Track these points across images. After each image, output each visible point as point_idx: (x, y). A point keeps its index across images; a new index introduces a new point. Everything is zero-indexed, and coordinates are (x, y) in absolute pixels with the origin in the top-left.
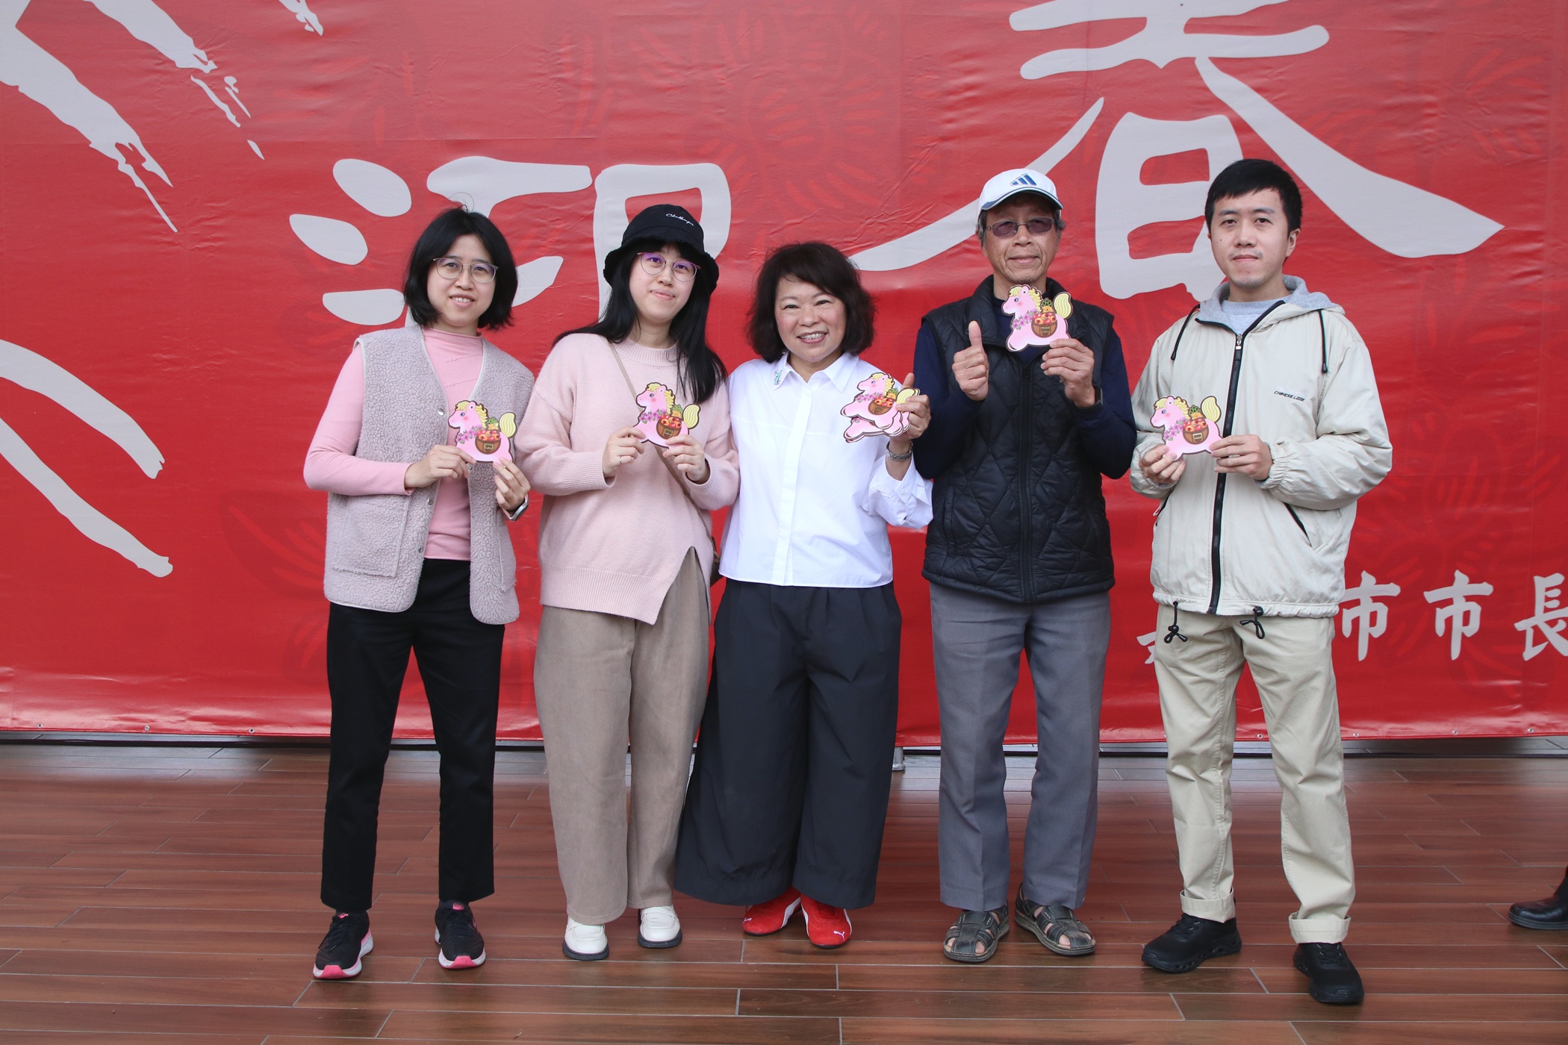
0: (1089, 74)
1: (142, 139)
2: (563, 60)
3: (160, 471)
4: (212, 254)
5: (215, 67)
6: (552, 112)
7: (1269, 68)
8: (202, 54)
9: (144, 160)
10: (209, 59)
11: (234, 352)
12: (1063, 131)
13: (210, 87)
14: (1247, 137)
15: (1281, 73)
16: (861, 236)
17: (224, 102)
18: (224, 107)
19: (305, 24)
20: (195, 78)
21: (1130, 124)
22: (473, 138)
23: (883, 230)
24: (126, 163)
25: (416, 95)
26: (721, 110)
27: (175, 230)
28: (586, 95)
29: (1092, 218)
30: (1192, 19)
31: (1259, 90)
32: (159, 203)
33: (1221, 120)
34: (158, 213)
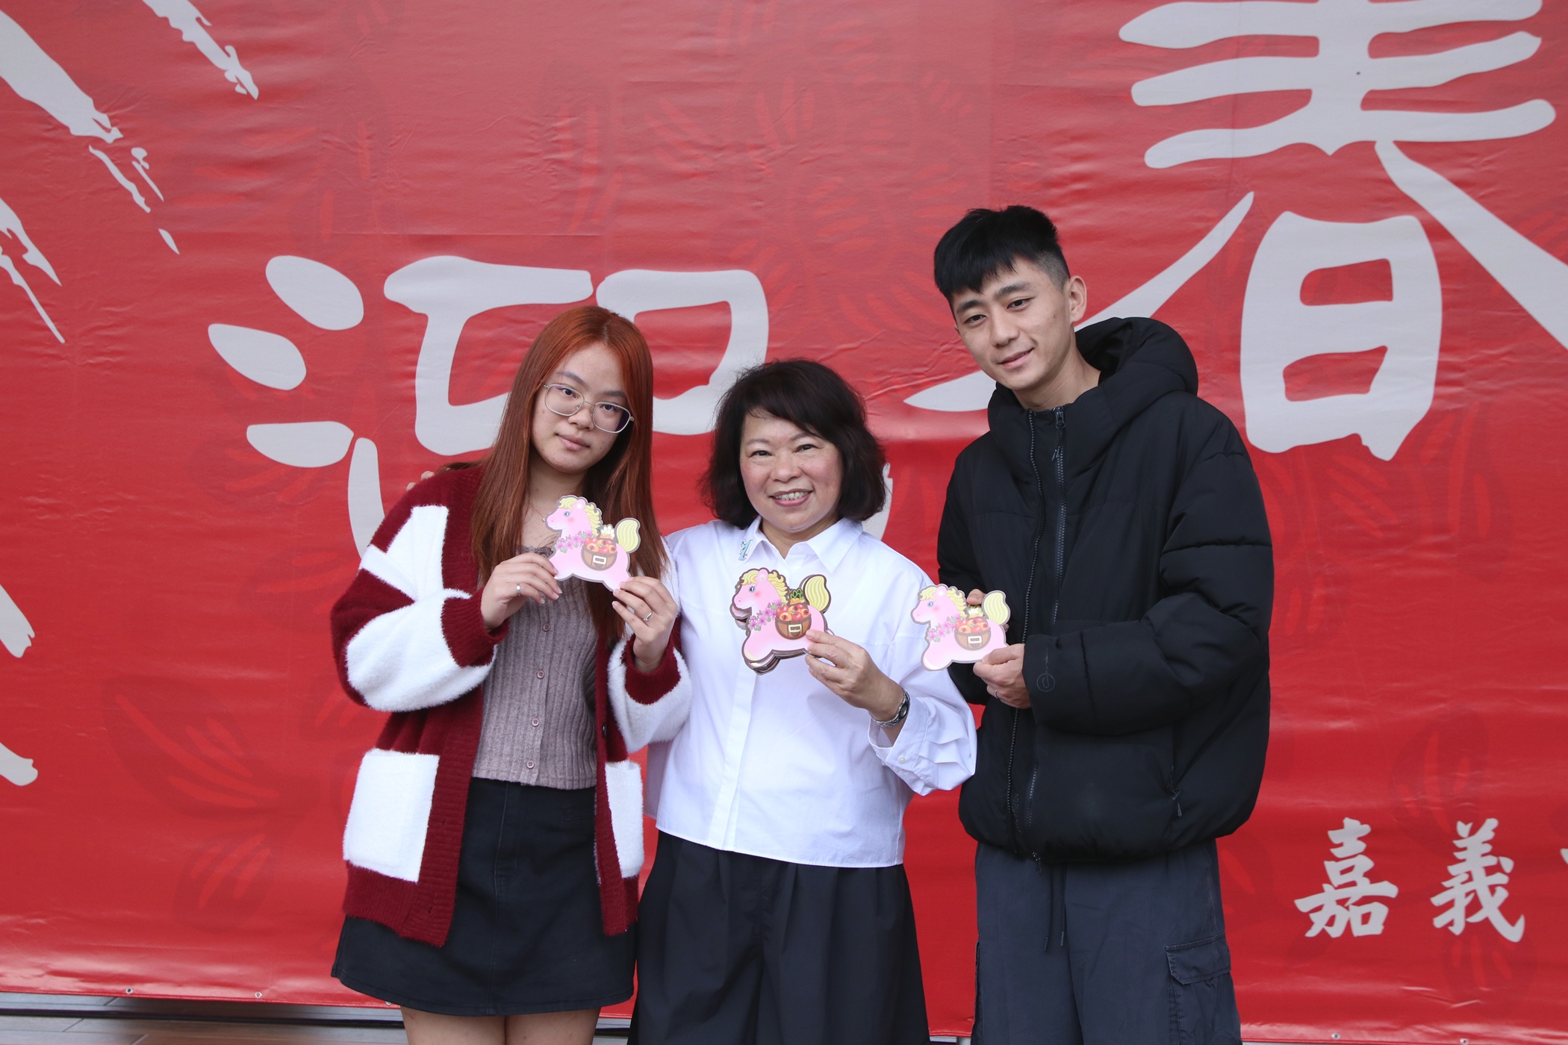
0: (1234, 162)
1: (25, 224)
2: (560, 137)
3: (28, 649)
4: (107, 372)
5: (119, 135)
6: (543, 202)
7: (1473, 155)
8: (104, 119)
9: (25, 250)
10: (113, 125)
11: (131, 497)
12: (1199, 235)
13: (113, 161)
14: (1444, 245)
15: (1490, 162)
16: (933, 367)
17: (131, 179)
18: (131, 187)
19: (235, 85)
20: (95, 148)
21: (1288, 225)
22: (445, 233)
23: (962, 359)
24: (3, 253)
25: (374, 177)
26: (759, 203)
27: (62, 340)
28: (588, 182)
29: (1235, 347)
30: (1372, 92)
31: (1460, 183)
32: (43, 305)
33: (1409, 222)
34: (41, 318)
